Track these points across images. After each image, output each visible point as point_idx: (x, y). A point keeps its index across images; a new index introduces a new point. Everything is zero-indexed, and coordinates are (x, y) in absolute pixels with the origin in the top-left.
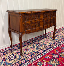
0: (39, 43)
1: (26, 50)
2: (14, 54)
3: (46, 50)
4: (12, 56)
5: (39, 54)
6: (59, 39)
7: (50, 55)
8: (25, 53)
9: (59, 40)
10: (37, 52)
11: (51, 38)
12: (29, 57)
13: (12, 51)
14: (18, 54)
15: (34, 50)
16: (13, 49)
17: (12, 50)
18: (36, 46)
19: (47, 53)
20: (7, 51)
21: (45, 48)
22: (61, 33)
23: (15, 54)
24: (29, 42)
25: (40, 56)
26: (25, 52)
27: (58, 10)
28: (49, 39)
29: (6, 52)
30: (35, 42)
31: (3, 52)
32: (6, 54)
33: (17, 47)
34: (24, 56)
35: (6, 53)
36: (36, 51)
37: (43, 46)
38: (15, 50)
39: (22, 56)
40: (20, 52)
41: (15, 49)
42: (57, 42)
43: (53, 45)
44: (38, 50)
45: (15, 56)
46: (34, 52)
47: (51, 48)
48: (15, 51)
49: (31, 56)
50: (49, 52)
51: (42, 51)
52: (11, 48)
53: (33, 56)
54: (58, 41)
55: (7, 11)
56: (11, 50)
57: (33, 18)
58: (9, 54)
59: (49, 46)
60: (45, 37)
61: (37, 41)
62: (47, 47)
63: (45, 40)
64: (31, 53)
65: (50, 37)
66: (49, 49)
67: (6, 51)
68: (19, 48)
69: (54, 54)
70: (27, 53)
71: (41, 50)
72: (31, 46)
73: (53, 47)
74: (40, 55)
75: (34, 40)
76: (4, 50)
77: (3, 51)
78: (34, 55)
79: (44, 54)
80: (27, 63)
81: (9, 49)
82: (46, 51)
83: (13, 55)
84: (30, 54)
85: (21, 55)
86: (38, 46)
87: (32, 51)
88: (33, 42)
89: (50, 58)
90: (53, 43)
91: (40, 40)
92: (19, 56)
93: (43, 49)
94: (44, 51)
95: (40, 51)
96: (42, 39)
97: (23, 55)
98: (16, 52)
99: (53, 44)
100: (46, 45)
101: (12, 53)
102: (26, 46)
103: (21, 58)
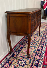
0: (31, 41)
1: (27, 51)
2: (21, 59)
4: (20, 61)
6: (43, 35)
24: (22, 44)
28: (35, 36)
29: (10, 60)
30: (27, 41)
34: (31, 57)
35: (10, 62)
42: (43, 37)
47: (44, 43)
49: (37, 55)
50: (46, 46)
58: (16, 61)
62: (40, 43)
64: (34, 52)
68: (19, 52)
70: (31, 54)
73: (44, 41)
77: (6, 61)
80: (40, 62)
82: (43, 46)
86: (33, 44)
88: (26, 43)
92: (27, 59)
93: (40, 46)
94: (42, 47)
95: (39, 48)
100: (38, 42)
101: (17, 59)
102: (23, 48)
103: (31, 60)
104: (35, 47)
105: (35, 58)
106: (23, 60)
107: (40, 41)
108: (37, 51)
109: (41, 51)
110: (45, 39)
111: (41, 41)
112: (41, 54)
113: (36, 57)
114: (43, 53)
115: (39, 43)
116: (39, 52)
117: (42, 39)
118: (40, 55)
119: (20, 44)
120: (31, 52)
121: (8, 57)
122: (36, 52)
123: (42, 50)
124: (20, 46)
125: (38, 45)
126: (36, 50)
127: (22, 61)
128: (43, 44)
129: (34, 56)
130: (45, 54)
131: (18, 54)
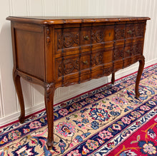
0: (98, 107)
1: (65, 129)
2: (31, 145)
3: (119, 129)
4: (24, 149)
5: (101, 142)
6: (149, 98)
7: (134, 145)
8: (61, 141)
9: (150, 100)
10: (95, 137)
11: (128, 93)
12: (74, 154)
13: (23, 134)
14: (40, 142)
15: (86, 131)
16: (28, 127)
17: (26, 131)
18: (90, 118)
19: (125, 138)
20: (10, 134)
21: (116, 123)
22: (151, 79)
23: (33, 142)
24: (71, 106)
25: (106, 149)
26: (63, 137)
27: (150, 19)
28: (122, 96)
29: (7, 137)
30: (88, 104)
32: (5, 143)
33: (38, 120)
34: (59, 150)
35: (5, 140)
36: (93, 132)
37: (111, 118)
38: (32, 130)
39: (54, 149)
40: (46, 135)
41: (31, 126)
42: (144, 104)
43: (137, 114)
44: (98, 130)
45: (33, 151)
46: (85, 135)
47: (132, 122)
48: (34, 134)
49: (81, 150)
50: (128, 135)
51: (110, 134)
52: (21, 125)
53: (85, 149)
54: (147, 102)
55: (7, 19)
56: (21, 130)
57: (86, 39)
58: (15, 144)
59: (126, 118)
60: (113, 92)
61: (91, 101)
62: (120, 120)
63: (113, 100)
64: (78, 138)
65: (125, 90)
66: (127, 125)
67: (7, 135)
68: (43, 125)
69: (143, 141)
70: (67, 140)
71: (106, 129)
72: (76, 116)
73: (136, 119)
74: (106, 146)
75: (84, 100)
76: (2, 130)
78: (86, 147)
79: (116, 141)
81: (15, 127)
82: (119, 131)
83: (28, 147)
84: (76, 143)
85: (49, 147)
86: (95, 116)
87: (80, 133)
88: (83, 107)
89: (133, 154)
90: (135, 107)
91: (100, 99)
92: (44, 149)
94: (115, 133)
95: (105, 132)
96: (106, 96)
97: (57, 147)
98: (34, 137)
99: (136, 110)
100: (117, 114)
101: (25, 140)
102: (62, 116)
104: (95, 125)
106: (33, 148)
107: (123, 113)
108: (90, 139)
110: (146, 112)
111: (129, 115)
112: (91, 152)
114: (101, 154)
115: (119, 117)
116: (94, 145)
117: (138, 109)
118: (88, 154)
120: (71, 135)
121: (12, 127)
122: (84, 139)
123: (106, 140)
124: (60, 111)
125: (110, 122)
127: (30, 150)
128: (124, 127)
129: (69, 149)
131: (35, 129)
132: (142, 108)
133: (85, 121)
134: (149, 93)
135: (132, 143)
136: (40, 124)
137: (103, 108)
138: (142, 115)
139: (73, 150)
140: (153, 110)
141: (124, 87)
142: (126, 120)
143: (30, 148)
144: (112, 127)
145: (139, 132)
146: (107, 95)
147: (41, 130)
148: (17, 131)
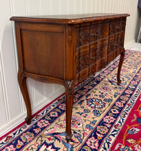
0: (91, 97)
1: (73, 121)
2: (48, 142)
3: (117, 112)
4: (44, 147)
5: (109, 126)
7: (135, 123)
8: (75, 132)
9: (129, 84)
10: (102, 123)
11: (110, 82)
12: (92, 141)
13: (36, 135)
14: (56, 138)
15: (92, 120)
16: (37, 127)
17: (37, 131)
18: (90, 108)
19: (125, 119)
20: (22, 137)
21: (112, 108)
23: (49, 139)
25: (115, 131)
26: (74, 129)
27: (129, 15)
28: (106, 84)
29: (21, 140)
30: (82, 96)
31: (11, 144)
33: (43, 118)
34: (77, 141)
35: (20, 143)
36: (98, 119)
37: (107, 105)
38: (43, 129)
39: (72, 141)
41: (39, 125)
42: (127, 89)
43: (125, 98)
44: (101, 117)
45: (53, 147)
46: (93, 123)
47: (124, 105)
48: (46, 132)
49: (96, 137)
50: (126, 116)
51: (112, 118)
52: (28, 126)
53: (99, 135)
54: (128, 87)
56: (31, 130)
58: (33, 145)
60: (98, 82)
61: (83, 93)
62: (114, 105)
63: (101, 89)
64: (88, 127)
65: (106, 79)
66: (122, 108)
67: (19, 138)
68: (51, 122)
70: (79, 131)
71: (107, 114)
72: (77, 109)
73: (126, 102)
74: (114, 128)
76: (11, 135)
77: (10, 141)
78: (99, 133)
79: (120, 122)
81: (24, 130)
82: (119, 114)
83: (47, 145)
84: (88, 132)
85: (68, 140)
86: (93, 105)
87: (88, 123)
88: (79, 99)
89: (138, 130)
90: (121, 92)
91: (89, 90)
92: (64, 143)
93: (110, 111)
94: (116, 116)
95: (107, 117)
97: (73, 138)
98: (48, 134)
100: (110, 100)
101: (40, 139)
102: (64, 111)
103: (72, 147)
104: (97, 113)
105: (85, 144)
106: (52, 144)
107: (114, 99)
108: (99, 125)
109: (110, 129)
110: (131, 95)
111: (119, 100)
112: (105, 136)
113: (88, 143)
114: (113, 135)
115: (112, 103)
116: (104, 130)
117: (124, 94)
118: (103, 138)
119: (62, 101)
120: (81, 125)
121: (20, 130)
122: (94, 127)
123: (112, 124)
124: (60, 107)
125: (107, 108)
126: (96, 123)
127: (50, 147)
128: (121, 110)
129: (85, 138)
130: (117, 138)
131: (45, 127)
132: (126, 92)
133: (87, 111)
134: (126, 79)
135: (132, 121)
136: (47, 122)
137: (96, 97)
138: (129, 98)
139: (89, 138)
140: (135, 93)
141: (105, 77)
142: (120, 104)
143: (50, 145)
144: (111, 112)
145: (133, 112)
146: (94, 86)
147: (51, 126)
148: (28, 133)
